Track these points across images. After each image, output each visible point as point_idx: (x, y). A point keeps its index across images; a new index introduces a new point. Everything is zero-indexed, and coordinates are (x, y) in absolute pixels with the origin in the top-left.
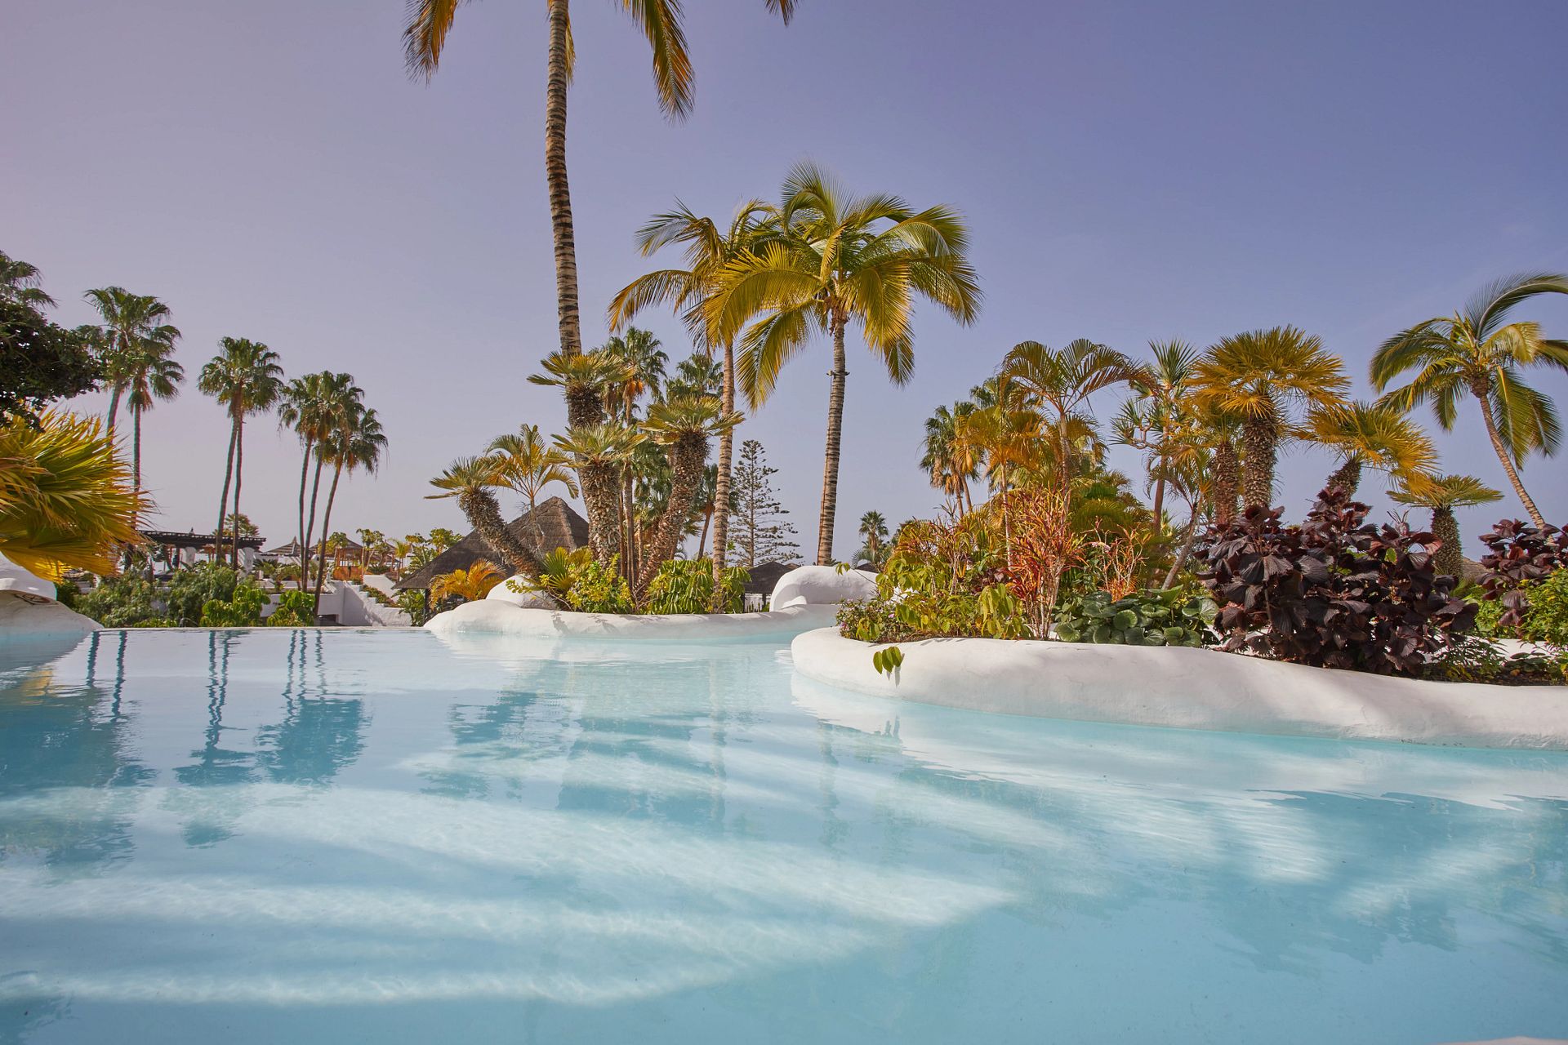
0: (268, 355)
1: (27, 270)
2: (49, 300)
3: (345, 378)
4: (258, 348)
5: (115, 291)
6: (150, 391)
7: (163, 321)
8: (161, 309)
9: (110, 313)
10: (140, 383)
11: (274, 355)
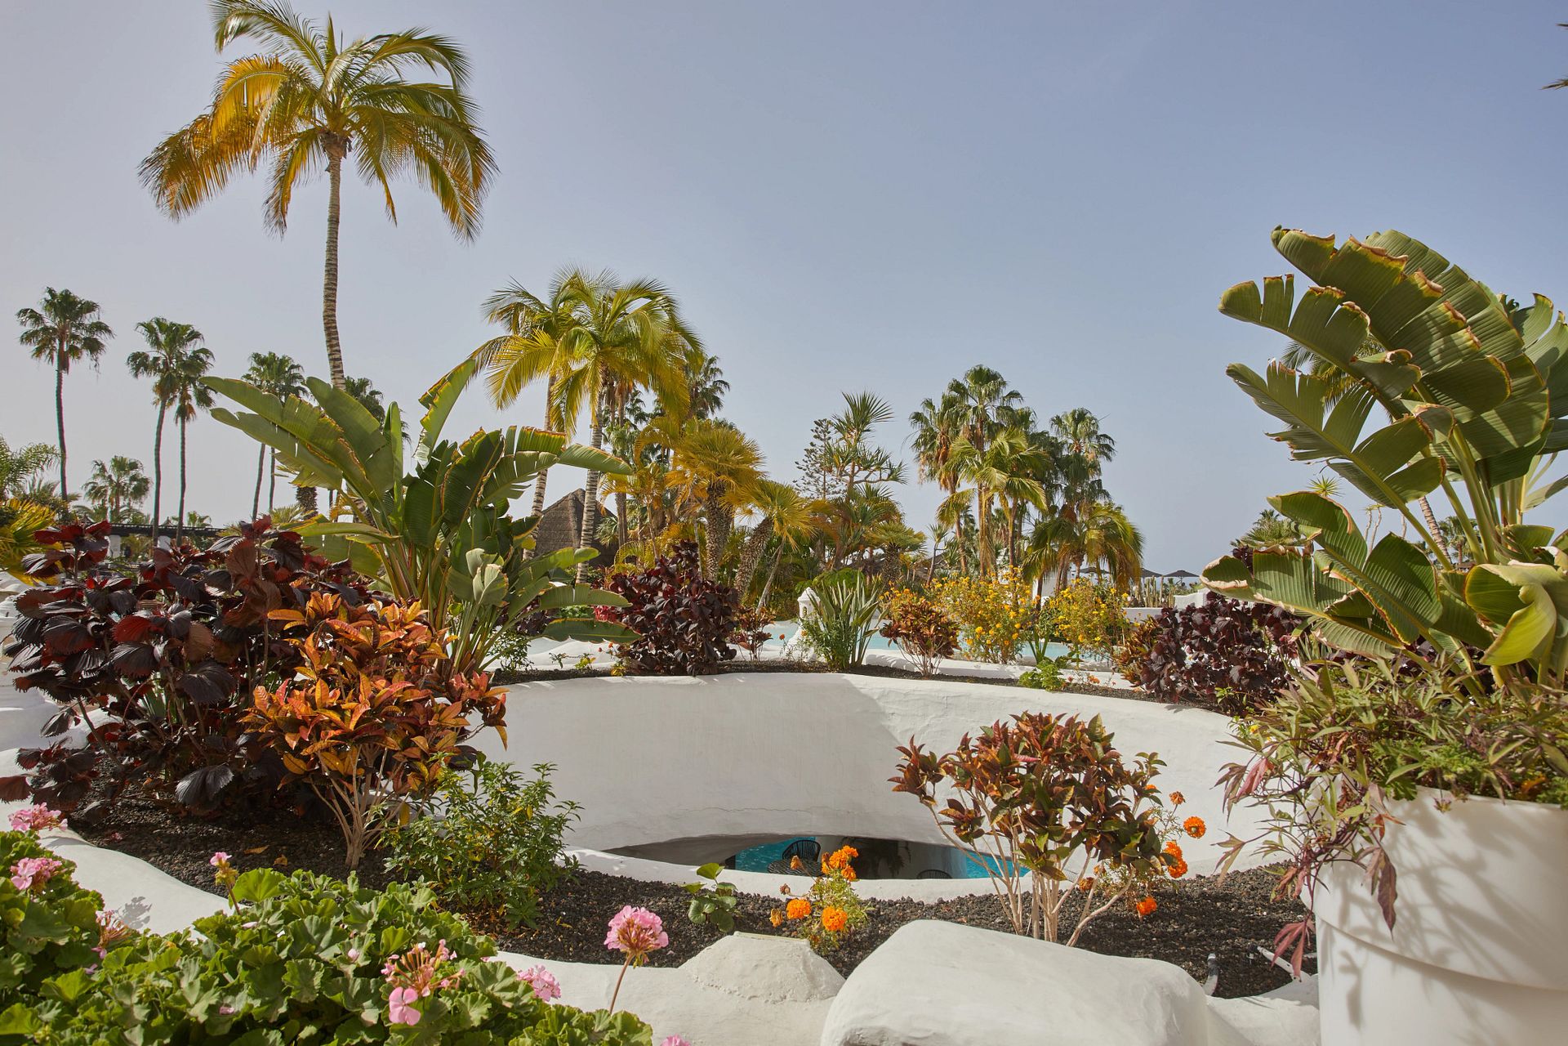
0: (293, 367)
1: (90, 307)
2: (110, 332)
3: (364, 383)
4: (283, 361)
5: (158, 322)
6: (194, 402)
7: (197, 345)
8: (195, 335)
9: (156, 343)
10: (185, 397)
11: (298, 367)
